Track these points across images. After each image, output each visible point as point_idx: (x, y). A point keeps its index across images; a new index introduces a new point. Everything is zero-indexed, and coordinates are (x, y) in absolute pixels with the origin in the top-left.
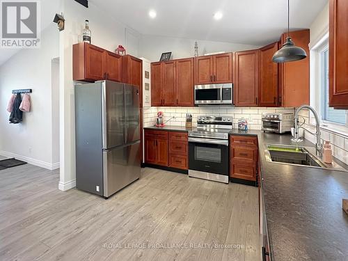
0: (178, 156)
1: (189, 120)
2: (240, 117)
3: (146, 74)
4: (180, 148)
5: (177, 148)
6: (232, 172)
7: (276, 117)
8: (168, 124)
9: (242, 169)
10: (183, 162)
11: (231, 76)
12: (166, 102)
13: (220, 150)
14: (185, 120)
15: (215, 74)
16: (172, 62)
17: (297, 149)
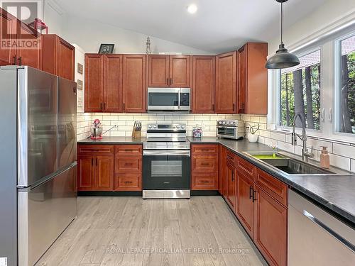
0: (128, 175)
1: (138, 129)
2: (194, 124)
3: (79, 68)
4: (131, 164)
5: (126, 165)
6: (193, 185)
7: (232, 123)
8: (107, 134)
9: (204, 179)
10: (135, 181)
11: (188, 80)
12: (107, 107)
13: (180, 162)
14: (132, 129)
15: (171, 77)
16: (117, 56)
17: (274, 155)
